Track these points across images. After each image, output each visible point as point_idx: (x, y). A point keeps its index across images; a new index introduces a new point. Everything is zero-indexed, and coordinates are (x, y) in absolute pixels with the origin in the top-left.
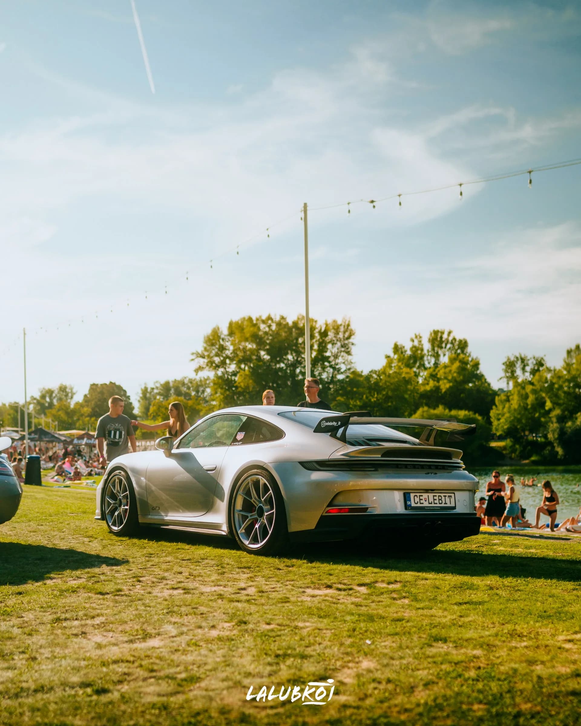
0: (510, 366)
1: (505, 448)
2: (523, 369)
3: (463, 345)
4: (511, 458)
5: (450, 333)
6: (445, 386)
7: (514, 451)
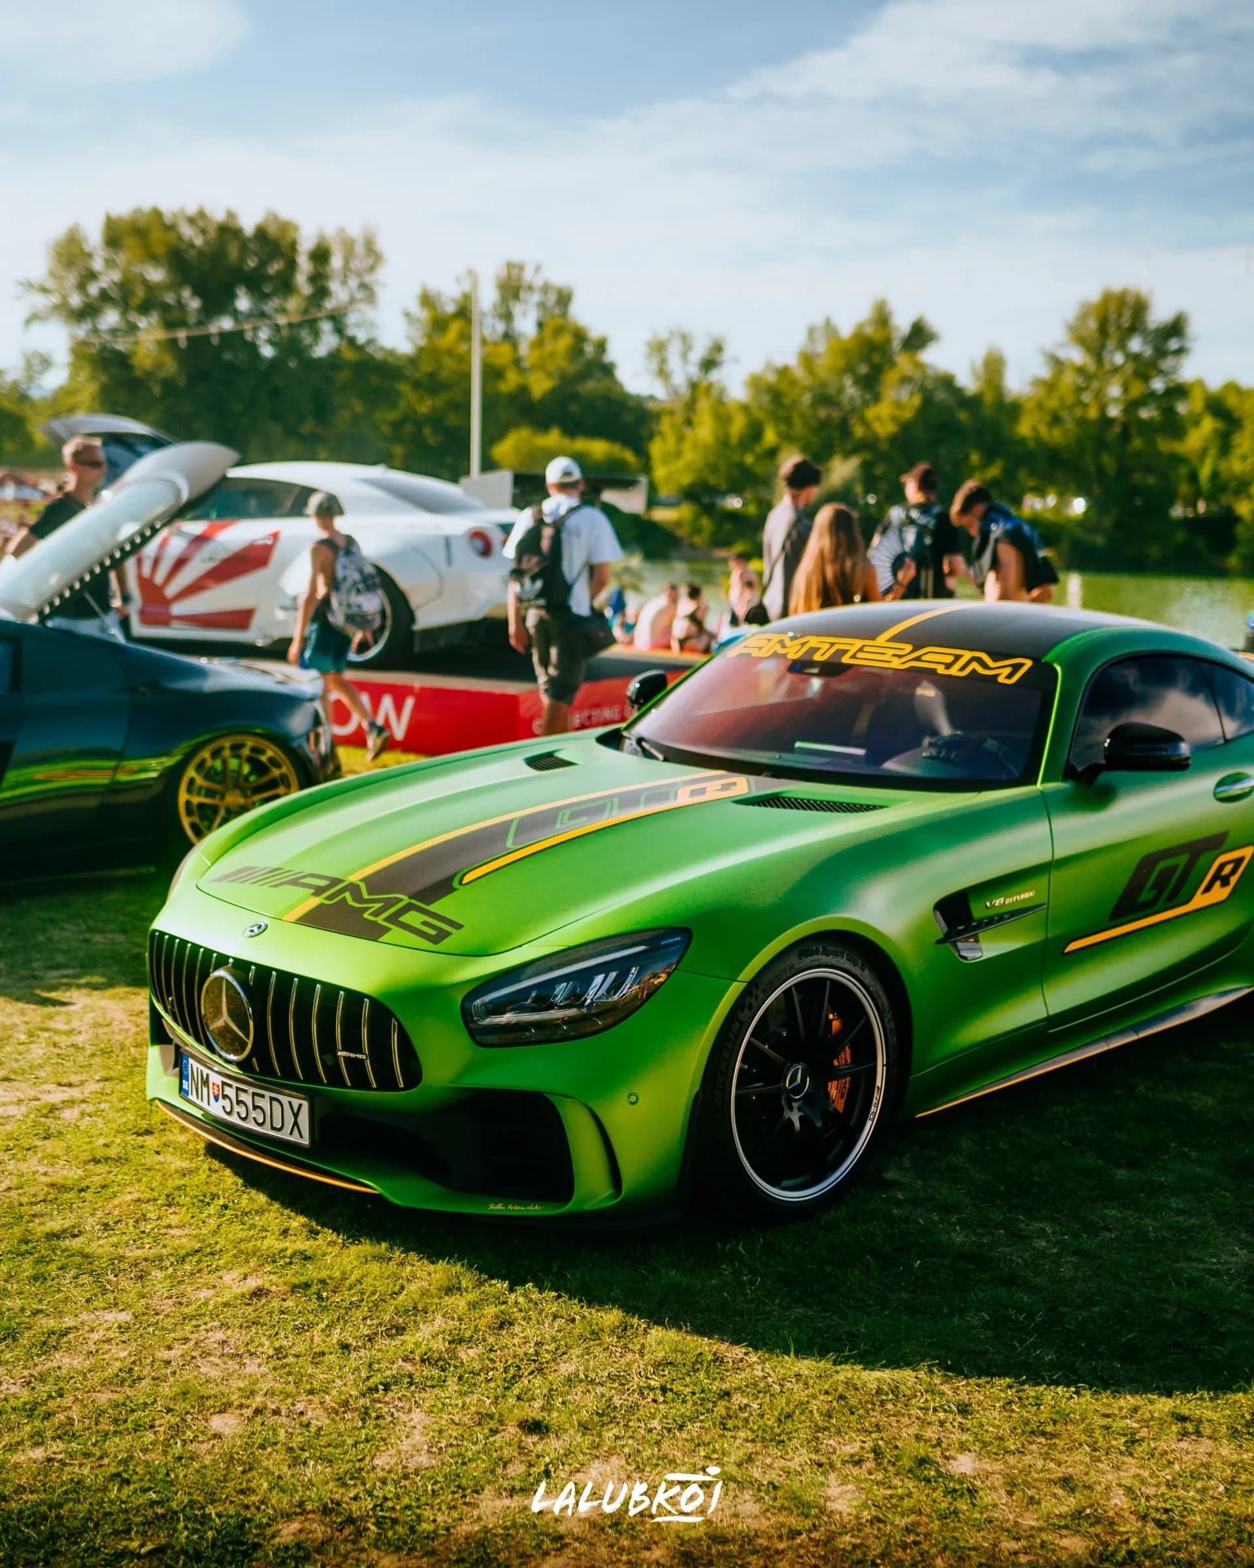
0: (658, 348)
1: (678, 524)
2: (684, 356)
3: (564, 299)
4: (693, 546)
5: (538, 269)
6: (540, 386)
7: (697, 530)
